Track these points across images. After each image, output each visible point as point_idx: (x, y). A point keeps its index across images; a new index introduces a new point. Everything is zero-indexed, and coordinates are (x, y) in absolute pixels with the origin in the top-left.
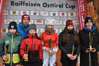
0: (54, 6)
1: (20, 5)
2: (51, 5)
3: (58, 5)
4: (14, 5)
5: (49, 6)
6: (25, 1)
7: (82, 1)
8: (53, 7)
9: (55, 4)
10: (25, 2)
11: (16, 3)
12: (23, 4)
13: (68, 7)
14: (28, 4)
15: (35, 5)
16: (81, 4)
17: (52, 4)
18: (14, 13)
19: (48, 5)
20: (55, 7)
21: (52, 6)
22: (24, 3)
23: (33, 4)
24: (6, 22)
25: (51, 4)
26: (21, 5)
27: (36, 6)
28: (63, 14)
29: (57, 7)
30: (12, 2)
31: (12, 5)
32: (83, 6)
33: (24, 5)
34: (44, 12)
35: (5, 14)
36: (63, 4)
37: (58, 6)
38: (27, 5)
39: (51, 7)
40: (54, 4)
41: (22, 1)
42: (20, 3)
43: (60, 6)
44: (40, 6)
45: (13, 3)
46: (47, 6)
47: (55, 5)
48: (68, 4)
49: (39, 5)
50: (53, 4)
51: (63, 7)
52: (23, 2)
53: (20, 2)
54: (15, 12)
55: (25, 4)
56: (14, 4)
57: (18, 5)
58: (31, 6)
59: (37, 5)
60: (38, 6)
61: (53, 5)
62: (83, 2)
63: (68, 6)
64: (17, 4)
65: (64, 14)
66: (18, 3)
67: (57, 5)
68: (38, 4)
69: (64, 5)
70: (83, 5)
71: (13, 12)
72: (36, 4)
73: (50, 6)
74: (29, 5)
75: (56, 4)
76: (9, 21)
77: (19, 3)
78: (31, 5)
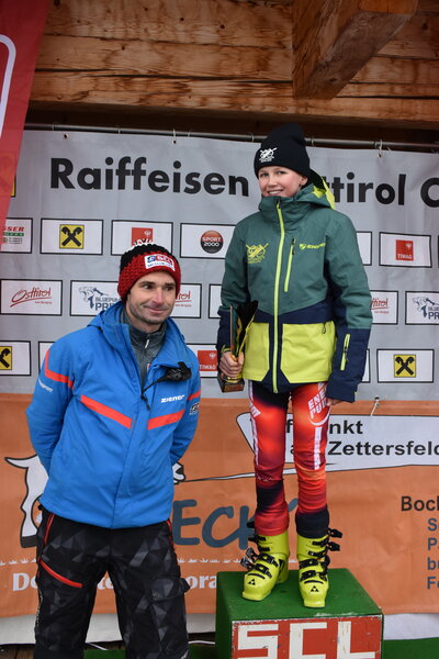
0: (344, 193)
1: (109, 186)
3: (371, 186)
4: (69, 185)
6: (143, 160)
8: (337, 198)
9: (351, 176)
10: (143, 167)
11: (84, 172)
12: (129, 180)
14: (166, 179)
15: (214, 187)
17: (330, 180)
18: (71, 236)
20: (350, 199)
22: (138, 173)
23: (197, 175)
24: (15, 302)
26: (122, 186)
27: (220, 191)
28: (404, 249)
29: (362, 199)
30: (55, 162)
31: (55, 185)
33: (137, 186)
37: (371, 194)
38: (158, 185)
40: (345, 181)
41: (126, 160)
42: (109, 172)
43: (385, 194)
44: (245, 192)
45: (62, 168)
47: (351, 187)
48: (438, 183)
49: (239, 185)
50: (337, 180)
52: (130, 167)
53: (115, 167)
54: (79, 230)
55: (144, 180)
56: (73, 178)
57: (96, 185)
58: (187, 190)
59: (227, 187)
60: (233, 191)
61: (338, 185)
63: (437, 192)
64: (89, 179)
65: (411, 251)
66: (96, 173)
67: (363, 188)
68: (233, 180)
69: (412, 188)
71: (65, 230)
72: (222, 181)
74: (171, 185)
75: (356, 182)
76: (34, 291)
77: (104, 167)
78: (183, 184)
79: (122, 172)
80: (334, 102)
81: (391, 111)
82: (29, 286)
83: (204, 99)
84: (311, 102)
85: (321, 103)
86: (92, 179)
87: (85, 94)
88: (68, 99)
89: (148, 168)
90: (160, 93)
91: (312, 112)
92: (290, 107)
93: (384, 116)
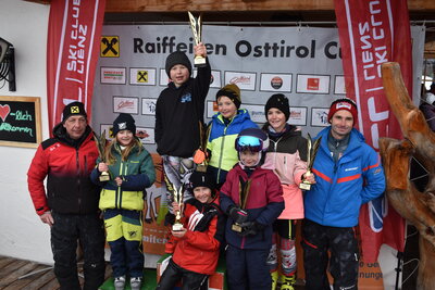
0: (279, 52)
1: (159, 52)
2: (267, 47)
3: (293, 48)
4: (141, 51)
5: (260, 53)
6: (173, 38)
7: (378, 34)
8: (275, 55)
9: (283, 42)
10: (174, 41)
11: (148, 45)
12: (168, 48)
13: (334, 57)
14: (185, 47)
16: (371, 50)
17: (271, 45)
18: (142, 76)
19: (256, 49)
20: (282, 55)
21: (271, 52)
22: (171, 45)
24: (120, 107)
25: (267, 44)
26: (164, 51)
28: (313, 83)
29: (288, 55)
30: (136, 40)
31: (135, 51)
32: (377, 54)
34: (239, 75)
35: (117, 81)
36: (314, 42)
37: (293, 52)
39: (267, 55)
40: (280, 45)
41: (166, 38)
42: (159, 45)
43: (302, 52)
44: (224, 53)
45: (138, 43)
46: (253, 52)
47: (283, 48)
48: (335, 44)
49: (221, 49)
50: (275, 44)
51: (313, 56)
52: (168, 41)
53: (161, 42)
54: (145, 73)
56: (143, 48)
57: (153, 51)
59: (214, 50)
60: (217, 53)
61: (275, 47)
62: (382, 36)
63: (334, 50)
64: (150, 48)
65: (317, 85)
66: (153, 45)
67: (289, 49)
68: (218, 47)
69: (320, 48)
70: (381, 52)
71: (140, 73)
73: (263, 50)
74: (188, 50)
75: (285, 45)
76: (127, 103)
77: (156, 42)
79: (165, 44)
80: (267, 4)
81: (300, 6)
82: (125, 100)
83: (199, 6)
84: (254, 4)
85: (260, 4)
86: (151, 48)
87: (143, 7)
88: (136, 10)
89: (176, 42)
90: (177, 5)
91: (256, 9)
92: (243, 7)
93: (297, 9)
